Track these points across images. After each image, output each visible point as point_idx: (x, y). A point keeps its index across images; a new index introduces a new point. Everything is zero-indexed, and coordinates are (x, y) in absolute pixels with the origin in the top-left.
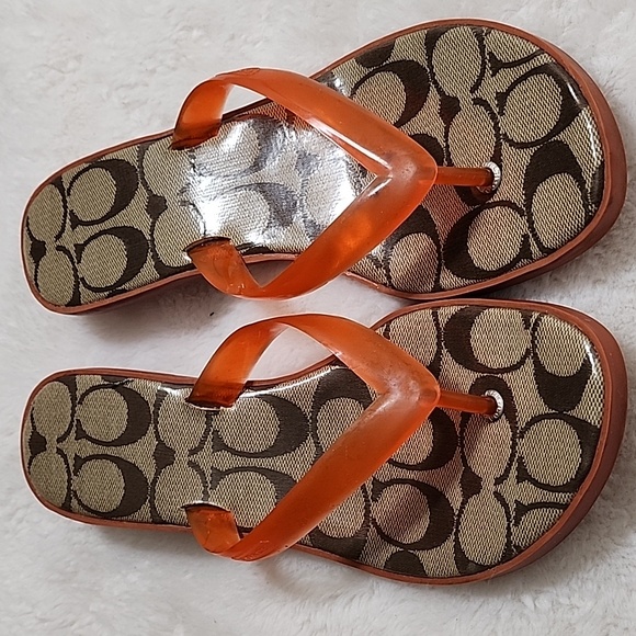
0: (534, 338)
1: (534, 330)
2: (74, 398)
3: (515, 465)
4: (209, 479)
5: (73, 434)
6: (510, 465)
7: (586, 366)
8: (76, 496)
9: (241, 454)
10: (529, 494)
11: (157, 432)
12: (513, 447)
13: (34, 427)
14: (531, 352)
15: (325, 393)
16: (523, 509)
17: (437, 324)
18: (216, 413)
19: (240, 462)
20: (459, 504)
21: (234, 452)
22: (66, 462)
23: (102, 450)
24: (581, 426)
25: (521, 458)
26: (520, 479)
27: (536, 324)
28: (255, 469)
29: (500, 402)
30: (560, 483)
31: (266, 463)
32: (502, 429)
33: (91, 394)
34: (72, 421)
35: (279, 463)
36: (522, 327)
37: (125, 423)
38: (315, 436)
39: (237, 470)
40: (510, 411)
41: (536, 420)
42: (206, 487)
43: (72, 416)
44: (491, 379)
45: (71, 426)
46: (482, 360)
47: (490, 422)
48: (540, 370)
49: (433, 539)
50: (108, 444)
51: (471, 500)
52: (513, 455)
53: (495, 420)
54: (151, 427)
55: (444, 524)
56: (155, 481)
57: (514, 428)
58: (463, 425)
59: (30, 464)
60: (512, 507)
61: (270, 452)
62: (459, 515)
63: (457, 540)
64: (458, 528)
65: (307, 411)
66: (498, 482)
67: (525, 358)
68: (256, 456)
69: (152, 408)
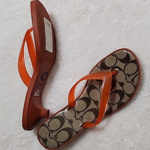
0: (116, 56)
1: (115, 55)
2: (47, 127)
3: (127, 75)
4: (81, 119)
5: (51, 133)
6: (126, 76)
7: (127, 53)
10: (132, 77)
11: (67, 119)
12: (124, 73)
13: (42, 138)
14: (117, 58)
15: (88, 92)
16: (133, 80)
17: (99, 67)
18: (74, 108)
19: (84, 112)
20: (122, 89)
21: (82, 112)
22: (53, 138)
23: (58, 131)
24: (133, 61)
25: (127, 74)
26: (129, 77)
27: (115, 54)
28: (87, 112)
29: (117, 69)
30: (136, 71)
31: (88, 109)
33: (50, 123)
34: (49, 131)
35: (90, 108)
36: (113, 57)
37: (60, 122)
38: (92, 99)
39: (84, 114)
40: (120, 69)
41: (125, 67)
42: (81, 121)
44: (113, 68)
45: (50, 132)
46: (110, 66)
47: (118, 73)
48: (120, 60)
49: (122, 97)
50: (59, 129)
51: (124, 86)
52: (125, 74)
53: (119, 72)
54: (65, 119)
55: (122, 94)
56: (72, 127)
57: (122, 71)
58: (114, 78)
59: (46, 145)
60: (131, 81)
61: (87, 107)
62: (123, 90)
63: (126, 94)
64: (125, 92)
65: (88, 96)
66: (126, 80)
67: (117, 60)
68: (85, 109)
69: (63, 116)
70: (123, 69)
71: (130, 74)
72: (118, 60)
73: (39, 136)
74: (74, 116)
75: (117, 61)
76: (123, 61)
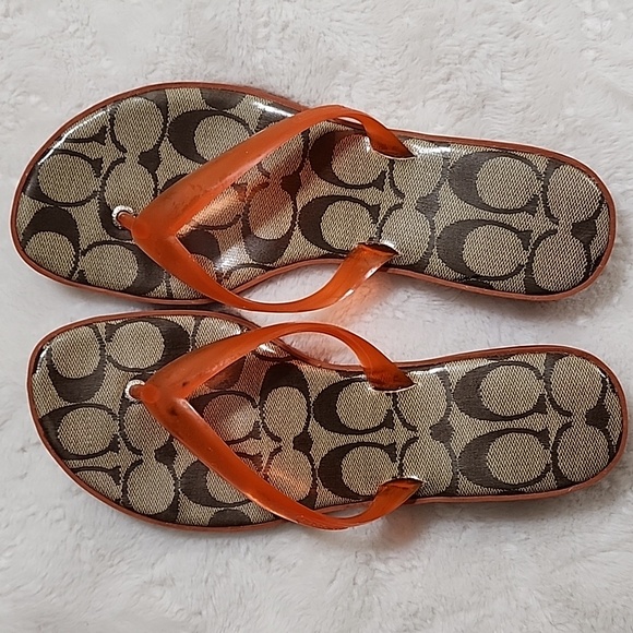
3: (104, 171)
5: (535, 236)
6: (109, 172)
8: (538, 174)
9: (355, 200)
11: (433, 229)
12: (104, 185)
13: (587, 247)
18: (371, 239)
19: (358, 194)
20: (163, 145)
21: (362, 203)
22: (547, 210)
23: (501, 218)
24: (38, 195)
25: (97, 176)
28: (347, 186)
31: (338, 191)
34: (533, 250)
35: (326, 189)
37: (467, 241)
39: (362, 187)
41: (82, 203)
42: (391, 173)
43: (533, 254)
45: (536, 245)
51: (150, 147)
52: (105, 178)
54: (438, 233)
56: (441, 183)
59: (598, 212)
60: (108, 140)
61: (333, 199)
62: (163, 136)
63: (166, 117)
64: (165, 127)
65: (297, 231)
66: (122, 160)
67: (87, 250)
68: (344, 198)
69: (435, 251)
70: (94, 205)
71: (88, 167)
72: (83, 246)
73: (588, 268)
74: (398, 212)
75: (90, 247)
76: (69, 230)
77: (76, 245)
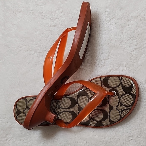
0: (121, 81)
1: (121, 79)
2: (26, 102)
3: (120, 103)
4: (58, 114)
5: (27, 109)
6: (119, 103)
7: (132, 84)
10: (123, 108)
12: (119, 100)
13: (17, 109)
14: (121, 83)
15: (80, 95)
16: (122, 111)
17: (101, 81)
19: (64, 110)
20: (109, 112)
21: (63, 108)
22: (26, 115)
24: (132, 95)
25: (121, 102)
26: (121, 106)
27: (121, 78)
28: (67, 111)
29: (115, 93)
30: (129, 105)
31: (69, 110)
32: (116, 97)
33: (31, 101)
35: (72, 109)
36: (119, 79)
38: (78, 104)
39: (63, 112)
40: (118, 94)
41: (123, 95)
43: (26, 106)
44: (113, 89)
45: (26, 108)
46: (111, 86)
47: (113, 96)
48: (123, 86)
49: (104, 119)
51: (111, 111)
52: (119, 102)
53: (115, 96)
55: (106, 116)
57: (119, 97)
58: (108, 98)
59: (17, 117)
60: (120, 111)
61: (70, 108)
62: (109, 114)
63: (109, 118)
64: (109, 116)
65: (76, 99)
66: (116, 107)
67: (119, 84)
68: (67, 108)
70: (120, 95)
71: (123, 103)
72: (121, 85)
73: (16, 105)
74: (54, 108)
76: (125, 88)
77: (122, 85)
